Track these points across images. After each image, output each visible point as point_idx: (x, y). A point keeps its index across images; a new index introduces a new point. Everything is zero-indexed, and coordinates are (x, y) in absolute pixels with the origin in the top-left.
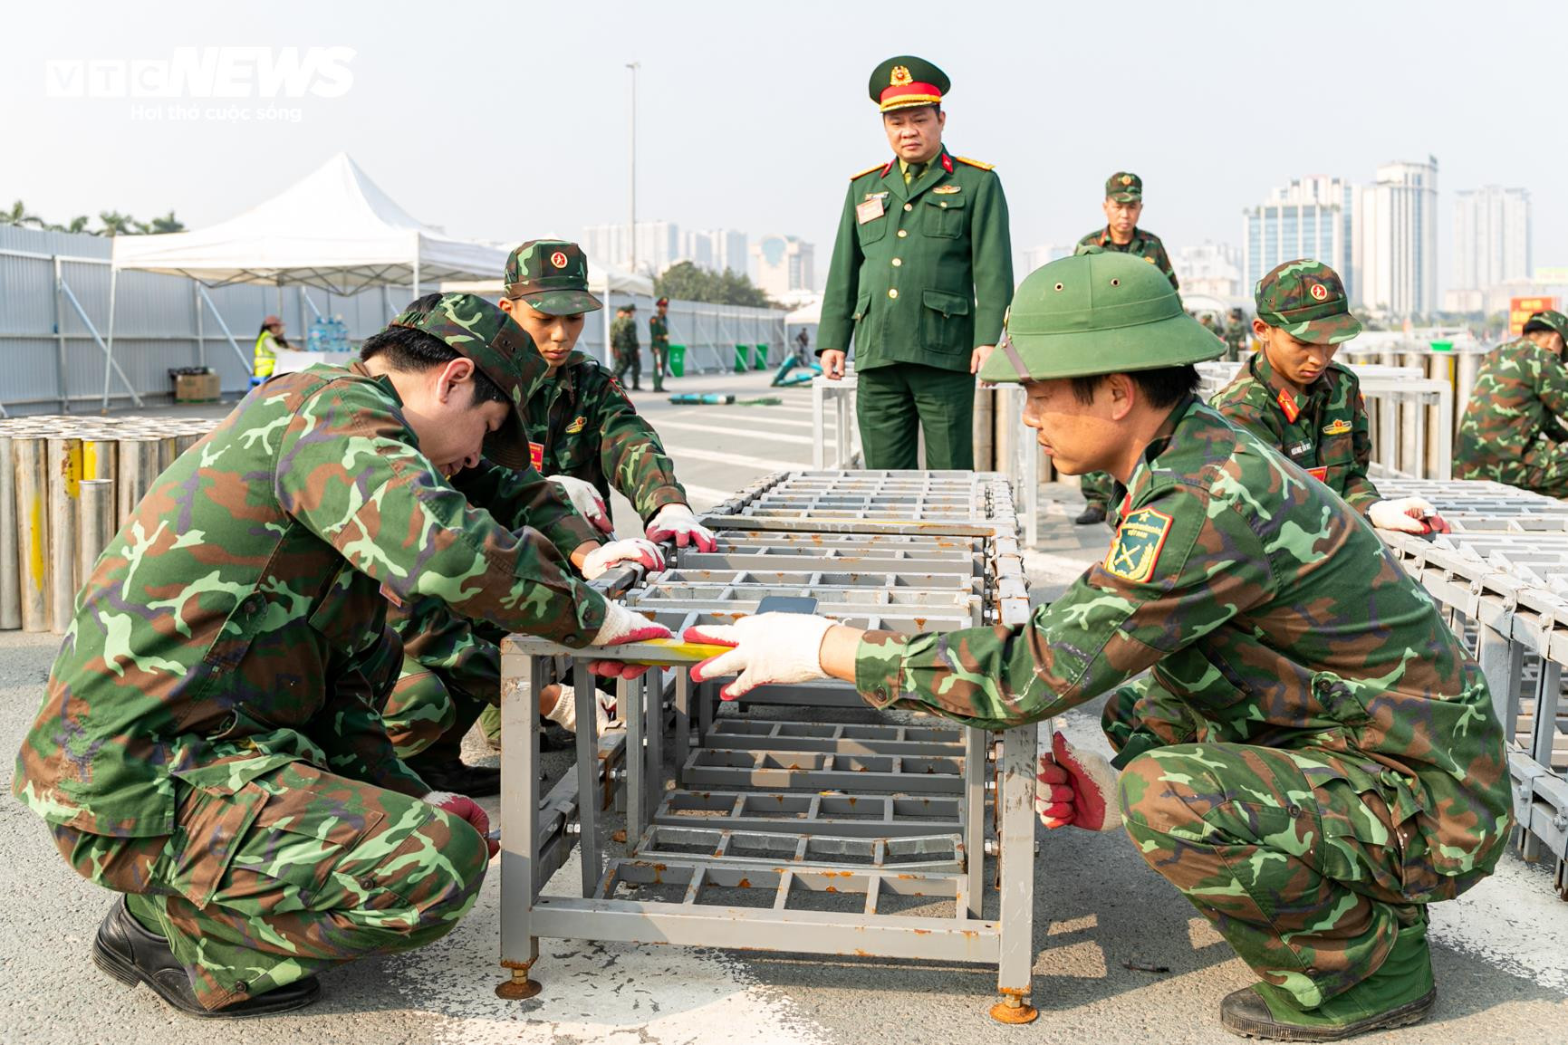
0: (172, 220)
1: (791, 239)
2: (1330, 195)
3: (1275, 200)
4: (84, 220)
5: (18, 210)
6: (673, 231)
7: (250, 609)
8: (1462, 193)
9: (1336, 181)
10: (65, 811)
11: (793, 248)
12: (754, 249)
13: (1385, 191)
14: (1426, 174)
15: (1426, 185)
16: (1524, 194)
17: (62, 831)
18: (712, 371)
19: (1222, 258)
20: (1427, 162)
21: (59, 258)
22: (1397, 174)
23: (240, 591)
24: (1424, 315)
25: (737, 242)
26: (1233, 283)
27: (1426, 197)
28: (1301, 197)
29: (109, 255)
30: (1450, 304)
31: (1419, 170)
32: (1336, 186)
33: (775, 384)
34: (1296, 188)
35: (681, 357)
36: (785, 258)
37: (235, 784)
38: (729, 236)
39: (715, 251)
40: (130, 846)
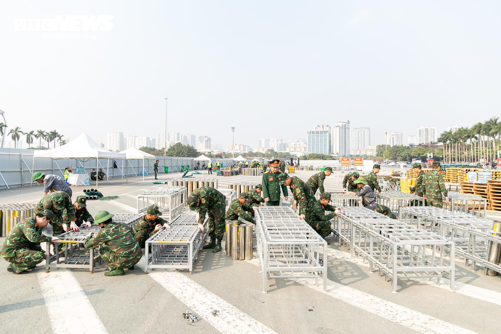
0: (55, 132)
1: (206, 137)
2: (327, 129)
3: (314, 130)
4: (33, 132)
5: (17, 129)
6: (178, 134)
7: (19, 240)
8: (355, 128)
9: (327, 126)
10: (5, 256)
11: (206, 139)
12: (197, 139)
13: (338, 128)
14: (347, 124)
15: (347, 127)
16: (369, 129)
17: (5, 258)
18: (175, 172)
19: (303, 142)
20: (347, 122)
21: (22, 154)
22: (341, 124)
23: (19, 238)
24: (346, 156)
25: (193, 137)
26: (305, 148)
27: (347, 129)
28: (320, 129)
29: (33, 153)
30: (352, 153)
31: (345, 124)
32: (327, 127)
33: (183, 177)
34: (319, 127)
35: (167, 169)
36: (204, 141)
37: (20, 252)
38: (191, 136)
39: (188, 139)
40: (11, 258)
